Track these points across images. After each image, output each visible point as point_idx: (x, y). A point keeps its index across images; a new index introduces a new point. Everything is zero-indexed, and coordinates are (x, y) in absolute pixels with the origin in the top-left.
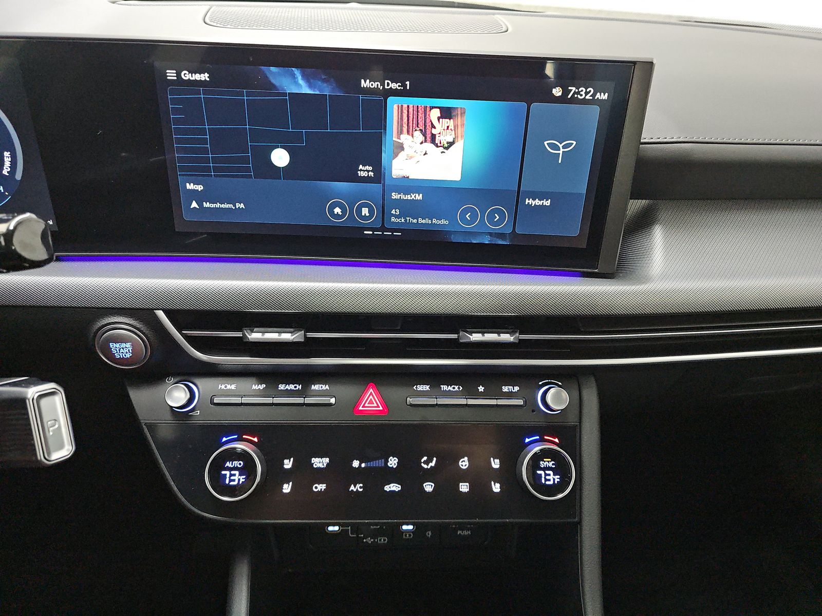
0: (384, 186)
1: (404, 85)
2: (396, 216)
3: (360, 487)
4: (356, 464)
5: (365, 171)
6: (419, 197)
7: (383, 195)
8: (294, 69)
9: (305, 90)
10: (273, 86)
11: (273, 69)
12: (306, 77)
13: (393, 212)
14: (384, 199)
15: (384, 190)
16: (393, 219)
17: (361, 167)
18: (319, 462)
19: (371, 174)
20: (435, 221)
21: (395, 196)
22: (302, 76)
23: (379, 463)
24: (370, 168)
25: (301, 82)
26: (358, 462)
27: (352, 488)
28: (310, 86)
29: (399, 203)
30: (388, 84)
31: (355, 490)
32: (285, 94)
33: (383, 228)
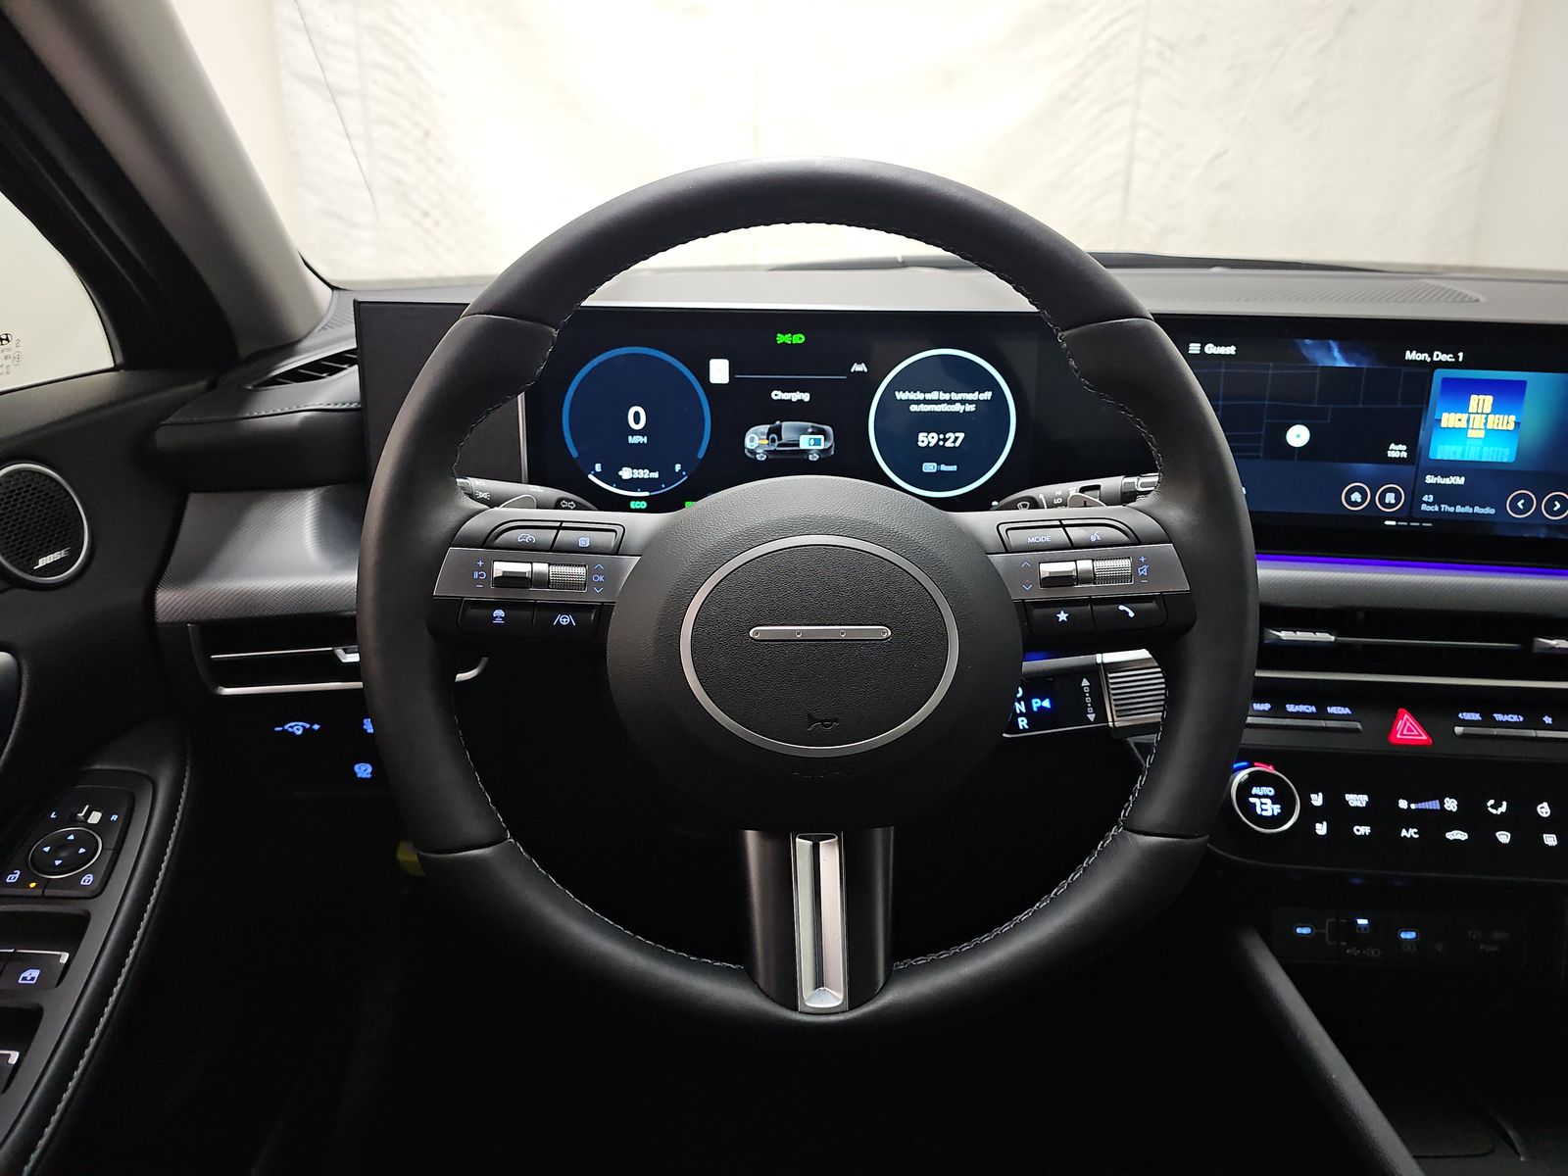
0: (1417, 468)
1: (1457, 357)
2: (1428, 503)
3: (1415, 833)
4: (1403, 804)
5: (1397, 451)
6: (1461, 481)
7: (1416, 477)
8: (1331, 341)
9: (1341, 363)
10: (1305, 359)
11: (1308, 342)
12: (1342, 350)
13: (1425, 498)
14: (1415, 482)
15: (1417, 472)
16: (1424, 507)
17: (1392, 446)
18: (1357, 800)
19: (1405, 455)
20: (1477, 509)
21: (1430, 479)
22: (1339, 348)
23: (1434, 805)
24: (1404, 447)
25: (1336, 353)
26: (1406, 803)
27: (1404, 833)
28: (1347, 360)
29: (1434, 489)
30: (1438, 356)
31: (1409, 836)
32: (1316, 367)
33: (1410, 519)
